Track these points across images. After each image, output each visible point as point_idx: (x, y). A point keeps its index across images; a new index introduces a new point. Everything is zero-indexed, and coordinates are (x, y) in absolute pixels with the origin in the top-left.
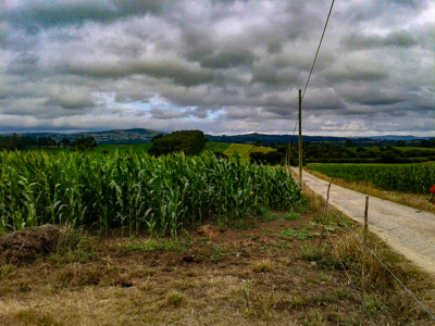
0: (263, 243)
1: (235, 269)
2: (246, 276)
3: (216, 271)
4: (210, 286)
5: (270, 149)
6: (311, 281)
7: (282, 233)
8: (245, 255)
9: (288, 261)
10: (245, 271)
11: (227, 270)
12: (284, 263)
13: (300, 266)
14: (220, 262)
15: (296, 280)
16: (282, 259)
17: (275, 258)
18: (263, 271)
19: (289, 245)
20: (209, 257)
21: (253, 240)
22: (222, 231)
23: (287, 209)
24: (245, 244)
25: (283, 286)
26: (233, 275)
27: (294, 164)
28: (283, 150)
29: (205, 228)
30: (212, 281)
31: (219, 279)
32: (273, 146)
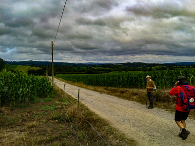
0: (33, 114)
1: (18, 128)
2: (24, 131)
3: (8, 130)
4: (5, 137)
5: (38, 68)
6: (55, 129)
7: (43, 108)
8: (24, 120)
9: (45, 121)
10: (23, 128)
11: (14, 129)
12: (43, 122)
13: (51, 123)
14: (11, 125)
15: (49, 129)
16: (42, 120)
17: (39, 120)
18: (32, 127)
19: (46, 113)
20: (4, 123)
21: (29, 113)
22: (12, 110)
23: (46, 96)
24: (24, 115)
25: (42, 133)
26: (17, 131)
27: (50, 75)
28: (45, 69)
29: (3, 109)
30: (6, 135)
31: (10, 133)
32: (40, 67)
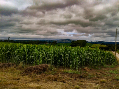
0: (103, 74)
1: (95, 81)
2: (98, 83)
3: (89, 81)
4: (87, 85)
5: (106, 46)
7: (109, 71)
8: (98, 77)
9: (111, 80)
10: (98, 82)
11: (92, 81)
12: (110, 80)
13: (114, 82)
14: (90, 78)
15: (113, 86)
16: (109, 79)
17: (107, 79)
18: (103, 82)
19: (111, 75)
20: (87, 77)
21: (100, 73)
22: (91, 69)
23: (111, 64)
24: (98, 74)
25: (109, 87)
26: (94, 83)
27: (114, 51)
28: (110, 46)
29: (86, 68)
30: (88, 84)
31: (90, 83)
